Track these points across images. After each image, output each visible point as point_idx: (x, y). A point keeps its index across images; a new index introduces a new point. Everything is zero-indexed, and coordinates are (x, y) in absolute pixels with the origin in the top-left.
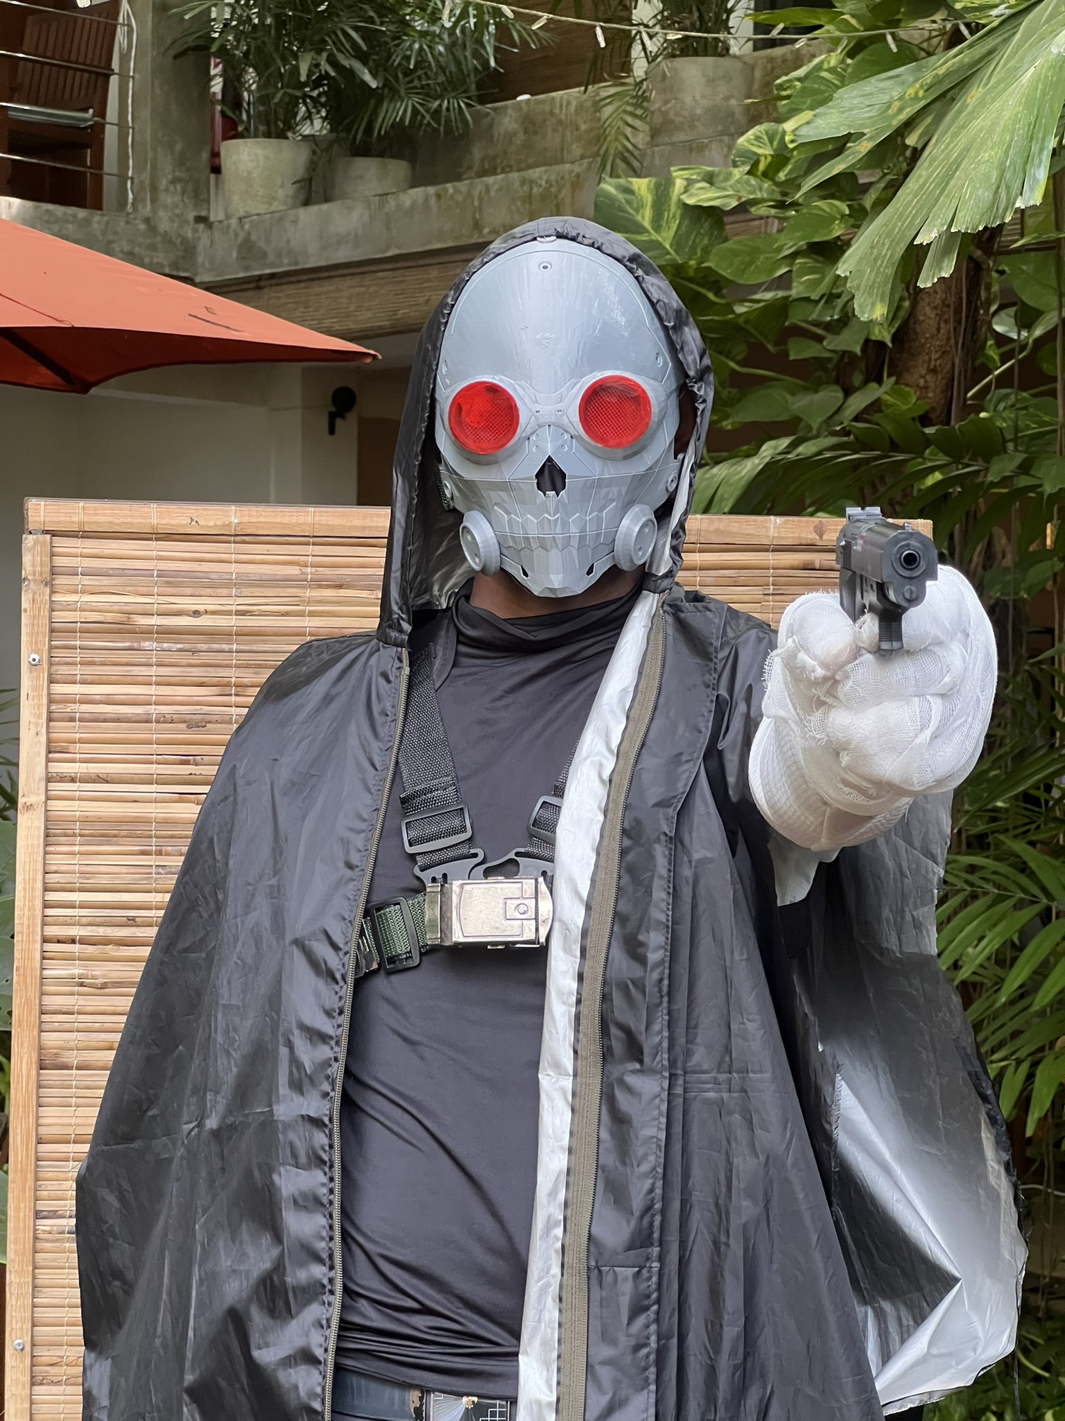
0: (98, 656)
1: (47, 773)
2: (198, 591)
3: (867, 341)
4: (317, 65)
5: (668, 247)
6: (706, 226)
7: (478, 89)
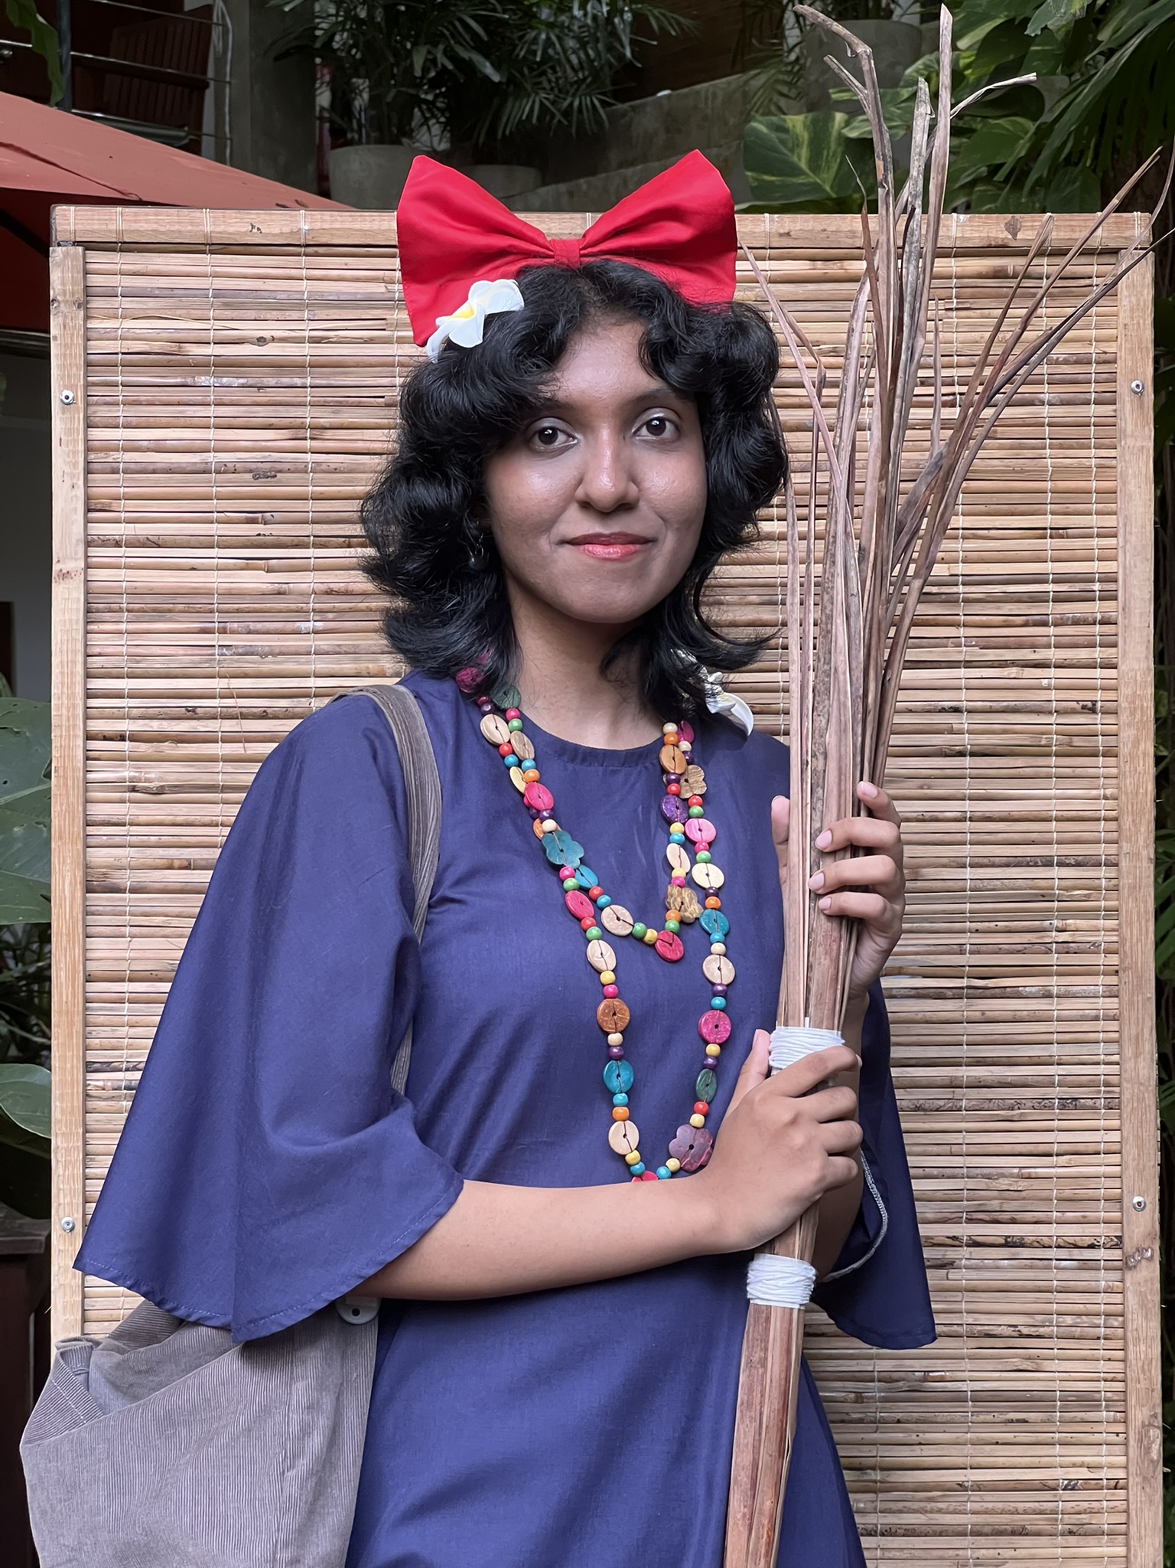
0: (145, 395)
1: (87, 535)
2: (263, 315)
4: (434, 61)
5: (828, 188)
6: (871, 163)
7: (613, 83)
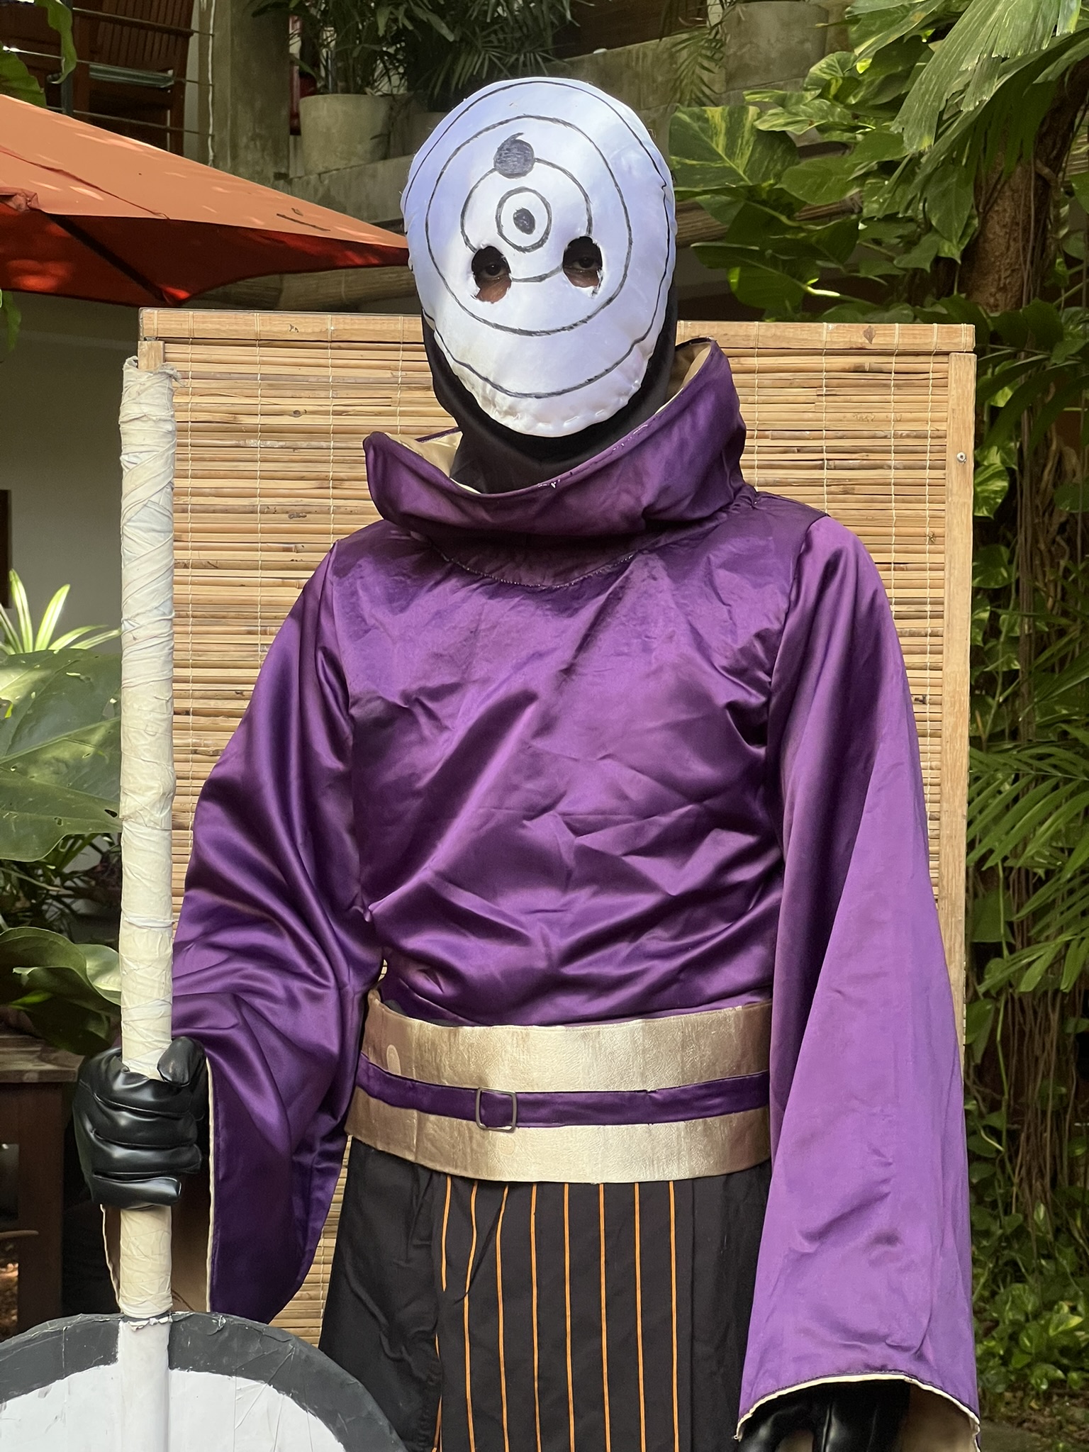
0: (207, 453)
2: (298, 393)
3: (938, 260)
4: (396, 20)
5: (742, 173)
6: (779, 152)
7: (554, 42)
